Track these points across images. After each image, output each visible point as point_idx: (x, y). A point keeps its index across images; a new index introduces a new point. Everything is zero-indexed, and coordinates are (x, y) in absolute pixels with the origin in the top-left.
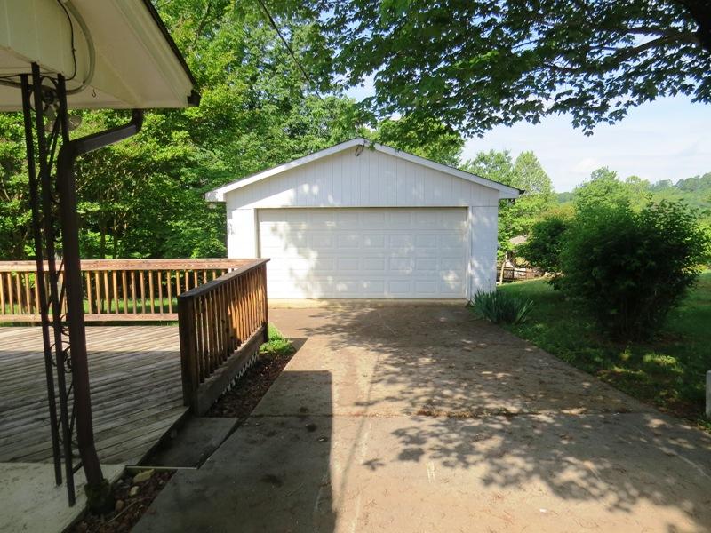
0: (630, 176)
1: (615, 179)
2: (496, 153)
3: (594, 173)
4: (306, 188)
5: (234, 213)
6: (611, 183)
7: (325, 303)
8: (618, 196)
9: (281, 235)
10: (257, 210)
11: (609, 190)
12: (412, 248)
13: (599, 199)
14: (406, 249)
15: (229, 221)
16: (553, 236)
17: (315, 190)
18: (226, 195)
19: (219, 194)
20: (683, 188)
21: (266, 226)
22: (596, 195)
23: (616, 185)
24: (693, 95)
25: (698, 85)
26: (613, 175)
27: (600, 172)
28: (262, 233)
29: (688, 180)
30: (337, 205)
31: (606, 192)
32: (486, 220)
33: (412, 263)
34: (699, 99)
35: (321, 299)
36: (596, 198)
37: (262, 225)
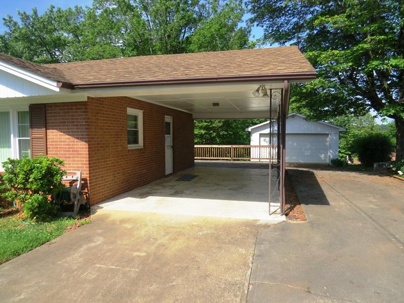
5: (253, 135)
9: (267, 142)
10: (260, 134)
12: (310, 146)
14: (308, 147)
15: (251, 137)
18: (251, 129)
19: (249, 129)
32: (334, 137)
33: (310, 151)
37: (261, 138)
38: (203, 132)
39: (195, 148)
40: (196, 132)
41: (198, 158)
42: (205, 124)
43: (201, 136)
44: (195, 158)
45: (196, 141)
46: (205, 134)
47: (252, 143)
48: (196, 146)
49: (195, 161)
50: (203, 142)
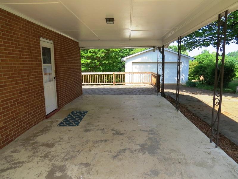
0: (213, 52)
2: (174, 46)
4: (144, 57)
5: (127, 63)
6: (208, 54)
8: (210, 58)
9: (137, 69)
10: (132, 63)
11: (207, 56)
12: (168, 72)
14: (167, 72)
16: (200, 69)
17: (146, 58)
18: (126, 59)
19: (124, 59)
20: (230, 56)
21: (134, 66)
23: (209, 55)
24: (235, 43)
25: (236, 41)
27: (204, 51)
29: (231, 53)
30: (151, 62)
32: (186, 65)
33: (168, 75)
34: (236, 44)
36: (203, 59)
37: (133, 66)
38: (89, 61)
39: (83, 75)
40: (83, 61)
41: (85, 84)
42: (90, 54)
43: (87, 65)
44: (83, 84)
45: (83, 69)
46: (90, 63)
47: (126, 70)
48: (83, 74)
49: (83, 87)
50: (89, 69)
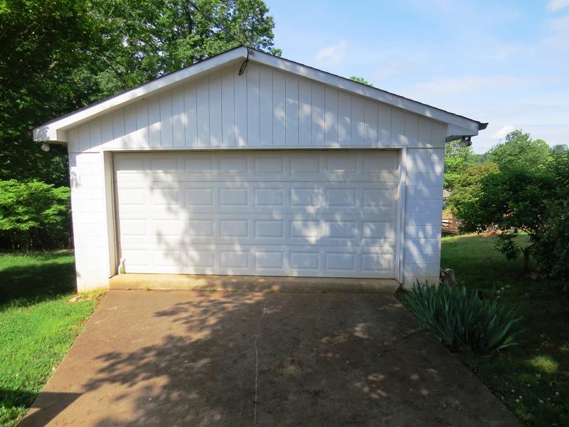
1: (528, 140)
3: (508, 136)
5: (79, 158)
6: (524, 144)
7: (201, 282)
8: (531, 155)
10: (108, 154)
11: (522, 150)
13: (513, 158)
15: (72, 169)
18: (67, 131)
19: (52, 131)
22: (510, 155)
23: (529, 145)
26: (527, 136)
27: (514, 134)
28: (119, 185)
31: (520, 152)
35: (199, 276)
36: (510, 157)
